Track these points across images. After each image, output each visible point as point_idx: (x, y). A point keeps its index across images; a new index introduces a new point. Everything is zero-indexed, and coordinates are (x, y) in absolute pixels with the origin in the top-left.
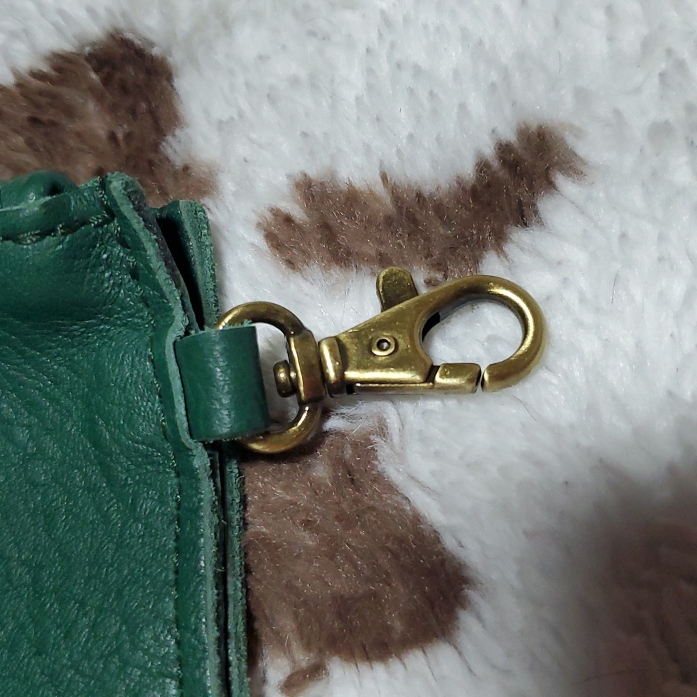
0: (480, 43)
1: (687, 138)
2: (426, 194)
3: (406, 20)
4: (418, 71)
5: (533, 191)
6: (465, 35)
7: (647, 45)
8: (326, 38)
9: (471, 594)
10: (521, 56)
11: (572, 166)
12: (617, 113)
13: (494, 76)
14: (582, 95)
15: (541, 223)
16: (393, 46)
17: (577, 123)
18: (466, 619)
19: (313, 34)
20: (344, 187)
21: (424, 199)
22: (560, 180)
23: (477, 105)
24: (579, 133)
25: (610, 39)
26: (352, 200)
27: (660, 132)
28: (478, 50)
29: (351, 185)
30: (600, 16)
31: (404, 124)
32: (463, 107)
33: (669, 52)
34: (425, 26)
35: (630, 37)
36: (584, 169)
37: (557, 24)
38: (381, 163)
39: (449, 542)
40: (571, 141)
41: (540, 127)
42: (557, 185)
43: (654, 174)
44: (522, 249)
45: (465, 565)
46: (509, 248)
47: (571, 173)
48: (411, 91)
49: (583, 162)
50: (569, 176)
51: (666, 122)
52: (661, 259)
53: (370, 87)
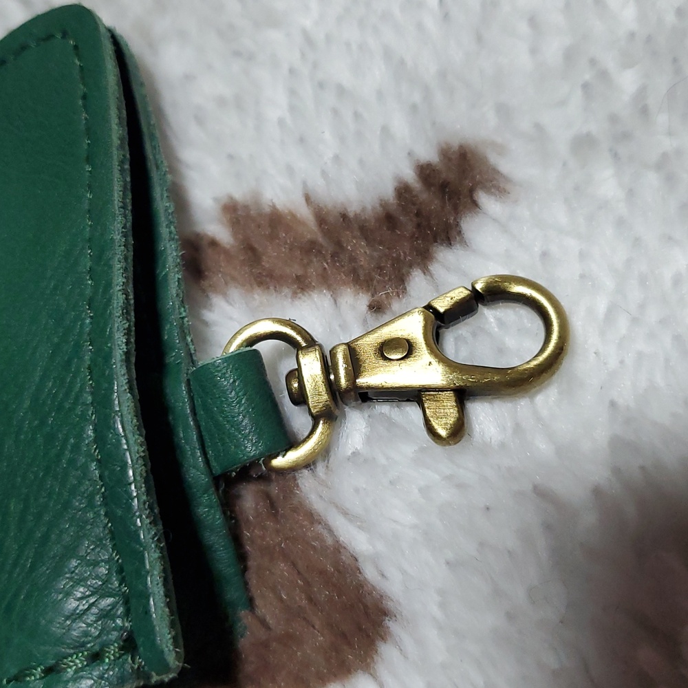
0: (402, 62)
1: (611, 150)
2: (351, 215)
3: (328, 39)
4: (341, 91)
5: (457, 210)
6: (388, 54)
7: (570, 56)
8: (251, 57)
9: (391, 625)
10: (442, 75)
11: (495, 183)
12: (538, 127)
13: (417, 97)
14: (504, 111)
15: (464, 243)
16: (315, 66)
17: (499, 140)
18: (386, 650)
19: (237, 54)
20: (267, 210)
21: (349, 220)
22: (483, 198)
23: (400, 126)
24: (501, 150)
25: (534, 51)
26: (276, 221)
27: (583, 144)
28: (400, 69)
29: (274, 207)
30: (523, 28)
31: (328, 145)
32: (385, 130)
33: (593, 62)
34: (348, 45)
35: (553, 49)
36: (508, 187)
37: (479, 39)
38: (305, 184)
39: (370, 573)
40: (494, 159)
41: (461, 147)
42: (480, 204)
43: (577, 188)
44: (448, 269)
45: (386, 596)
46: (435, 268)
47: (493, 190)
48: (335, 112)
49: (507, 180)
50: (492, 194)
51: (588, 135)
52: (582, 276)
53: (292, 109)
